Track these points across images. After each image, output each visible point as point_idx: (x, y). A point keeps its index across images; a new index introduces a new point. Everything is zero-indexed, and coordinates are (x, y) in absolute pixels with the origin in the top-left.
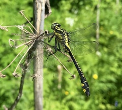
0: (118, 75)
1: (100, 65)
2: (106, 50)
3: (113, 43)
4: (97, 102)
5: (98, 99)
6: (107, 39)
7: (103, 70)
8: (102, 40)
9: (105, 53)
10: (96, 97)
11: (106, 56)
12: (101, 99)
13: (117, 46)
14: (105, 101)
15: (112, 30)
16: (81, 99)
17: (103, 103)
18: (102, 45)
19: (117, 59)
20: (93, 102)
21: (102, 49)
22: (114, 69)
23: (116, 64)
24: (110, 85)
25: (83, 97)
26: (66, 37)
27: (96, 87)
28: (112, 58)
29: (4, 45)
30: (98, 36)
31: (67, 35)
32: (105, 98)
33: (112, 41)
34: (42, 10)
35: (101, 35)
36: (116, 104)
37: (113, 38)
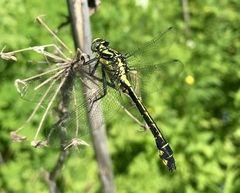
2: (201, 36)
4: (195, 118)
5: (197, 112)
6: (201, 20)
7: (200, 68)
9: (200, 41)
10: (193, 110)
14: (208, 114)
17: (207, 119)
18: (195, 30)
20: (191, 120)
21: (196, 36)
22: (217, 64)
23: (218, 57)
24: (213, 92)
26: (121, 64)
28: (211, 49)
32: (207, 110)
34: (82, 4)
35: (191, 15)
37: (210, 17)
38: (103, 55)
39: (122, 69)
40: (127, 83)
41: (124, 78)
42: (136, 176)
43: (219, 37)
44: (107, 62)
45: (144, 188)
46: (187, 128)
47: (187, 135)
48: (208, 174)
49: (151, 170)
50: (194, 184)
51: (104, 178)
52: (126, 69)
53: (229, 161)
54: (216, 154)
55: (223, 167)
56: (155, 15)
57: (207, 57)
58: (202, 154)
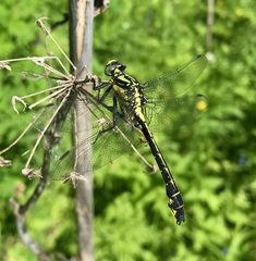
0: (248, 103)
1: (213, 82)
2: (226, 49)
3: (242, 34)
4: (203, 156)
5: (206, 150)
7: (218, 93)
8: (219, 29)
9: (224, 56)
10: (202, 146)
11: (225, 64)
12: (212, 150)
13: (249, 42)
14: (219, 154)
15: (242, 7)
16: (171, 150)
17: (217, 159)
18: (219, 39)
19: (247, 71)
20: (196, 159)
21: (219, 46)
22: (240, 91)
23: (245, 80)
25: (175, 146)
26: (137, 95)
27: (201, 128)
28: (238, 67)
29: (14, 39)
30: (210, 20)
31: (139, 91)
32: (220, 148)
33: (241, 29)
35: (217, 17)
36: (241, 161)
37: (242, 23)
38: (117, 81)
39: (138, 100)
40: (142, 117)
41: (138, 111)
42: (114, 221)
43: (250, 53)
44: (122, 91)
45: (123, 238)
46: (190, 168)
47: (189, 177)
48: (208, 232)
49: (134, 216)
50: (189, 242)
51: (82, 220)
52: (143, 101)
53: (239, 219)
54: (222, 208)
55: (230, 225)
56: (168, 12)
57: (230, 78)
58: (205, 205)
